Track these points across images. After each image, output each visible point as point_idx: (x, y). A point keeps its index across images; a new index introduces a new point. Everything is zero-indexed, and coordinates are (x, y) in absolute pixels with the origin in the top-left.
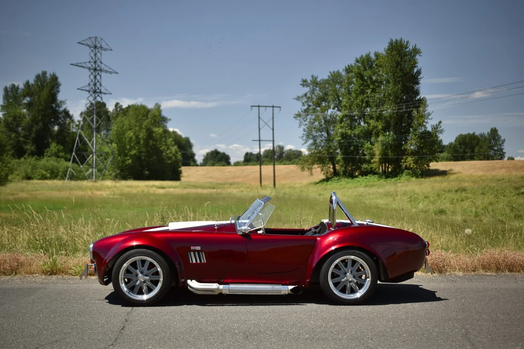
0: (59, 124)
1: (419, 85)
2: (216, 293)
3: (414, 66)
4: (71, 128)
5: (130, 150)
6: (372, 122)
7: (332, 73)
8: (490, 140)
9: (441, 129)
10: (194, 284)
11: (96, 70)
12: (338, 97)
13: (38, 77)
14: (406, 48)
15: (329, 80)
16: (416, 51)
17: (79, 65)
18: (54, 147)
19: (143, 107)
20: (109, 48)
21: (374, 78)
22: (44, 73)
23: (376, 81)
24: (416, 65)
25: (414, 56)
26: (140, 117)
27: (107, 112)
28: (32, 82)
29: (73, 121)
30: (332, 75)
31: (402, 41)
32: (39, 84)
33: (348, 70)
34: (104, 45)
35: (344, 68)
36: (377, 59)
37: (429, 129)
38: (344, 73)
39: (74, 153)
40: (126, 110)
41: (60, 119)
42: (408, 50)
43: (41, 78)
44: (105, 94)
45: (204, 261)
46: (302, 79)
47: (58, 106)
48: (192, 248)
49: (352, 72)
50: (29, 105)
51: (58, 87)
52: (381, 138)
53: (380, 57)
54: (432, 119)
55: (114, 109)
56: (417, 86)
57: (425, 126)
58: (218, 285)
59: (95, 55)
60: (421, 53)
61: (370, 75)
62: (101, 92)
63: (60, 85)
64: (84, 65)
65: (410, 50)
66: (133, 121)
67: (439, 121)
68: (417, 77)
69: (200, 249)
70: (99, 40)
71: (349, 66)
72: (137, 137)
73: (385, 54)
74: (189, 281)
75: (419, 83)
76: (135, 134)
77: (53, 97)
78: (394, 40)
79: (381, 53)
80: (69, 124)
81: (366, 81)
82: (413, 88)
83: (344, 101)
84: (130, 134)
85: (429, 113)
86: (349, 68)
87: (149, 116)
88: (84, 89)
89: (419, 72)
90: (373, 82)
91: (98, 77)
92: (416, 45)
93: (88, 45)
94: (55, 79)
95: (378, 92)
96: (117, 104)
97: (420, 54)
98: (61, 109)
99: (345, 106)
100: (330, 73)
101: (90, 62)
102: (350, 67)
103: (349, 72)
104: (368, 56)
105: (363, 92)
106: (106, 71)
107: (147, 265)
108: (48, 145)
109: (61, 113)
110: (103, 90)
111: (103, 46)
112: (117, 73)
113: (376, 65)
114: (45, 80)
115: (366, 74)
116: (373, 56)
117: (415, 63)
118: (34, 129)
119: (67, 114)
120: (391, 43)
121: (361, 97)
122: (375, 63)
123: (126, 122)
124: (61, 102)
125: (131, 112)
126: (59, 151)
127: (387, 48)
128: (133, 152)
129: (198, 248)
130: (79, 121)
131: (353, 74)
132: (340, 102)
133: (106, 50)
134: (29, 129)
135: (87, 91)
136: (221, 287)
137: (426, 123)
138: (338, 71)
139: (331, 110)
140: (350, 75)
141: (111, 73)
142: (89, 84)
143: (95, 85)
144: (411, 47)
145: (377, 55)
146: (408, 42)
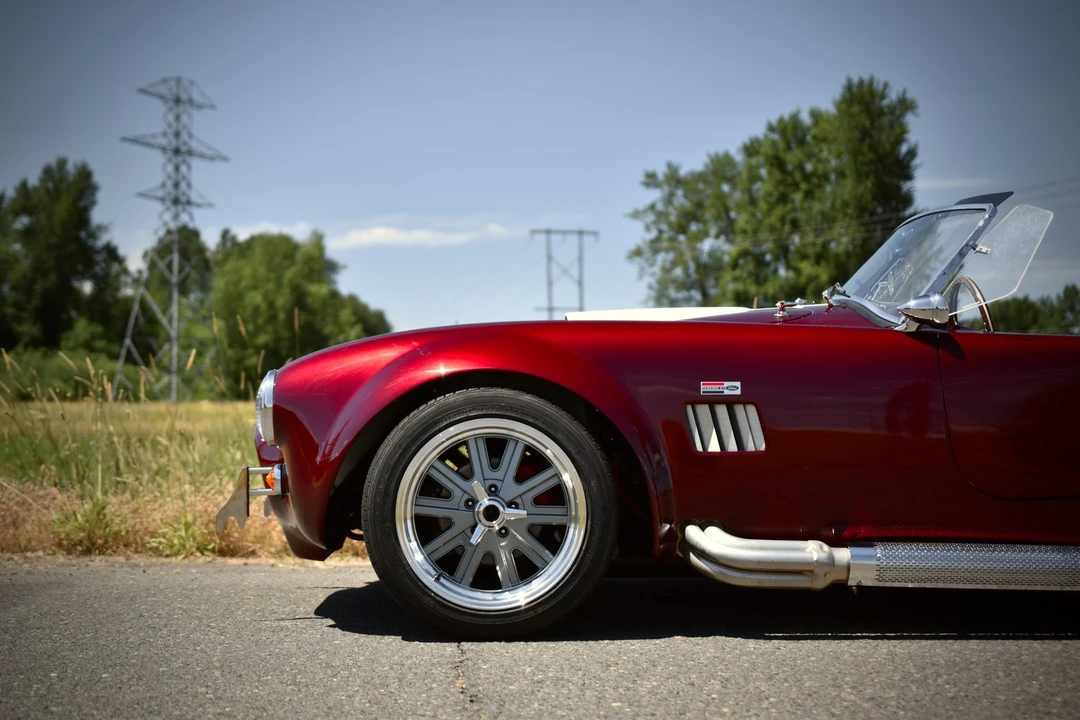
0: (95, 278)
1: (913, 181)
2: (820, 584)
3: (900, 139)
4: (123, 286)
5: (254, 334)
6: (807, 267)
7: (713, 156)
8: (1062, 312)
10: (713, 540)
11: (179, 153)
12: (727, 210)
13: (48, 172)
14: (883, 97)
15: (707, 174)
16: (905, 105)
17: (139, 140)
18: (82, 328)
19: (285, 240)
20: (209, 104)
21: (809, 167)
22: (62, 163)
23: (814, 173)
24: (906, 136)
25: (902, 115)
26: (277, 261)
27: (201, 250)
28: (34, 180)
29: (125, 271)
30: (712, 162)
31: (873, 83)
32: (51, 185)
33: (751, 149)
34: (196, 97)
35: (741, 146)
36: (816, 124)
38: (739, 157)
39: (128, 341)
40: (245, 246)
41: (98, 264)
42: (886, 101)
43: (54, 174)
44: (198, 205)
45: (756, 442)
47: (93, 235)
48: (707, 388)
49: (759, 154)
50: (27, 234)
51: (93, 194)
53: (824, 119)
55: (218, 244)
56: (908, 184)
58: (826, 547)
59: (178, 118)
60: (916, 108)
61: (799, 159)
62: (189, 203)
63: (98, 189)
64: (150, 140)
65: (891, 102)
68: (909, 163)
69: (738, 392)
70: (187, 83)
71: (751, 140)
72: (271, 305)
73: (835, 112)
74: (693, 532)
75: (913, 178)
76: (266, 297)
77: (80, 217)
78: (855, 80)
79: (824, 110)
80: (117, 276)
81: (791, 174)
82: (899, 188)
83: (741, 220)
84: (256, 298)
86: (753, 145)
87: (299, 257)
88: (152, 194)
89: (912, 153)
90: (807, 177)
91: (183, 169)
92: (905, 91)
93: (161, 97)
94: (85, 177)
95: (820, 199)
96: (225, 234)
97: (915, 111)
98: (101, 242)
99: (744, 232)
100: (710, 156)
101: (164, 134)
102: (754, 141)
103: (752, 155)
104: (795, 118)
105: (783, 199)
106: (202, 156)
107: (512, 459)
108: (69, 325)
109: (99, 252)
110: (194, 197)
111: (194, 98)
112: (227, 159)
113: (815, 137)
114: (63, 178)
115: (792, 158)
116: (805, 118)
117: (904, 131)
118: (38, 288)
119: (112, 253)
120: (849, 87)
121: (779, 211)
122: (811, 133)
123: (247, 272)
124: (98, 227)
125: (258, 251)
126: (94, 337)
127: (839, 98)
128: (262, 339)
129: (732, 388)
130: (140, 272)
131: (761, 159)
132: (731, 222)
133: (200, 107)
134: (26, 287)
135: (157, 198)
136: (843, 554)
138: (727, 152)
139: (712, 240)
140: (754, 161)
141: (212, 159)
142: (164, 185)
143: (176, 185)
144: (893, 96)
145: (816, 115)
146: (886, 85)
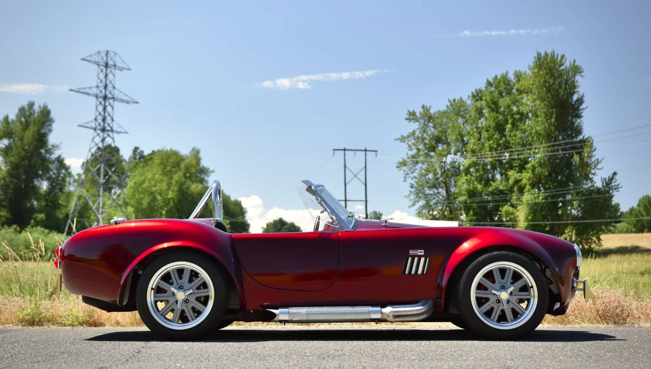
0: (49, 179)
1: (582, 119)
3: (572, 92)
4: (67, 184)
6: (513, 174)
7: (452, 101)
9: (616, 183)
11: (106, 98)
12: (462, 137)
13: (22, 110)
14: (560, 66)
15: (448, 112)
16: (576, 70)
17: (82, 91)
19: (175, 153)
20: (127, 67)
21: (515, 108)
22: (31, 105)
23: (518, 113)
24: (576, 90)
25: (573, 76)
26: (168, 168)
27: (120, 161)
28: (12, 117)
29: (70, 174)
30: (451, 105)
31: (554, 56)
32: (23, 119)
34: (119, 64)
35: (470, 95)
36: (519, 81)
37: (599, 184)
38: (469, 102)
39: (69, 221)
41: (52, 170)
42: (563, 67)
43: (26, 113)
44: (118, 133)
46: (408, 111)
47: (49, 151)
49: (482, 100)
50: (7, 151)
51: (50, 125)
52: (527, 197)
53: (523, 78)
54: (602, 169)
55: (131, 156)
56: (579, 120)
57: (591, 180)
59: (106, 76)
60: (581, 72)
61: (508, 103)
62: (112, 131)
63: (53, 122)
64: (88, 91)
65: (566, 67)
66: (158, 174)
67: (613, 172)
68: (579, 107)
70: (112, 54)
71: (476, 91)
73: (530, 74)
75: (581, 117)
77: (41, 140)
78: (543, 54)
79: (523, 71)
80: (64, 178)
82: (573, 123)
83: (471, 143)
85: (598, 159)
86: (478, 95)
87: (183, 166)
88: (88, 125)
89: (580, 101)
91: (109, 108)
92: (575, 61)
93: (96, 63)
94: (46, 114)
95: (521, 129)
96: (136, 149)
97: (582, 74)
98: (54, 157)
99: (473, 150)
100: (450, 101)
101: (97, 87)
102: (478, 92)
103: (477, 100)
104: (505, 77)
106: (122, 101)
109: (53, 162)
110: (115, 128)
111: (117, 64)
112: (137, 103)
113: (517, 90)
114: (31, 115)
115: (503, 103)
116: (511, 76)
117: (575, 87)
119: (61, 163)
120: (538, 58)
122: (516, 87)
124: (53, 146)
125: (157, 160)
127: (532, 65)
130: (79, 175)
131: (483, 103)
132: (465, 143)
133: (121, 69)
135: (91, 128)
137: (594, 174)
138: (461, 98)
139: (452, 156)
140: (479, 104)
141: (127, 102)
142: (96, 119)
143: (104, 119)
144: (567, 64)
145: (519, 76)
146: (563, 57)
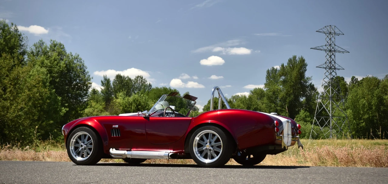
0: (306, 96)
4: (316, 98)
5: (364, 114)
11: (331, 51)
13: (290, 61)
17: (317, 48)
18: (302, 113)
20: (341, 33)
22: (295, 57)
26: (371, 87)
27: (345, 84)
28: (286, 64)
29: (318, 93)
32: (291, 65)
39: (315, 118)
40: (361, 82)
41: (307, 91)
43: (292, 61)
44: (339, 69)
47: (306, 81)
50: (284, 82)
51: (305, 67)
55: (350, 82)
59: (330, 39)
62: (335, 69)
63: (307, 65)
64: (321, 48)
66: (366, 91)
70: (333, 27)
72: (370, 104)
76: (368, 101)
77: (301, 75)
80: (314, 95)
84: (363, 101)
87: (380, 86)
88: (322, 66)
91: (333, 57)
93: (324, 33)
94: (302, 61)
96: (353, 78)
98: (308, 84)
101: (326, 45)
106: (339, 52)
108: (298, 113)
109: (308, 87)
110: (337, 66)
111: (336, 32)
112: (349, 52)
114: (295, 63)
118: (287, 100)
119: (312, 87)
123: (360, 92)
124: (307, 78)
125: (365, 84)
126: (306, 116)
128: (366, 116)
130: (322, 93)
133: (339, 35)
134: (284, 100)
135: (324, 68)
141: (343, 52)
142: (326, 63)
143: (330, 62)
